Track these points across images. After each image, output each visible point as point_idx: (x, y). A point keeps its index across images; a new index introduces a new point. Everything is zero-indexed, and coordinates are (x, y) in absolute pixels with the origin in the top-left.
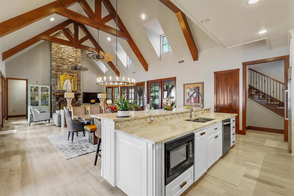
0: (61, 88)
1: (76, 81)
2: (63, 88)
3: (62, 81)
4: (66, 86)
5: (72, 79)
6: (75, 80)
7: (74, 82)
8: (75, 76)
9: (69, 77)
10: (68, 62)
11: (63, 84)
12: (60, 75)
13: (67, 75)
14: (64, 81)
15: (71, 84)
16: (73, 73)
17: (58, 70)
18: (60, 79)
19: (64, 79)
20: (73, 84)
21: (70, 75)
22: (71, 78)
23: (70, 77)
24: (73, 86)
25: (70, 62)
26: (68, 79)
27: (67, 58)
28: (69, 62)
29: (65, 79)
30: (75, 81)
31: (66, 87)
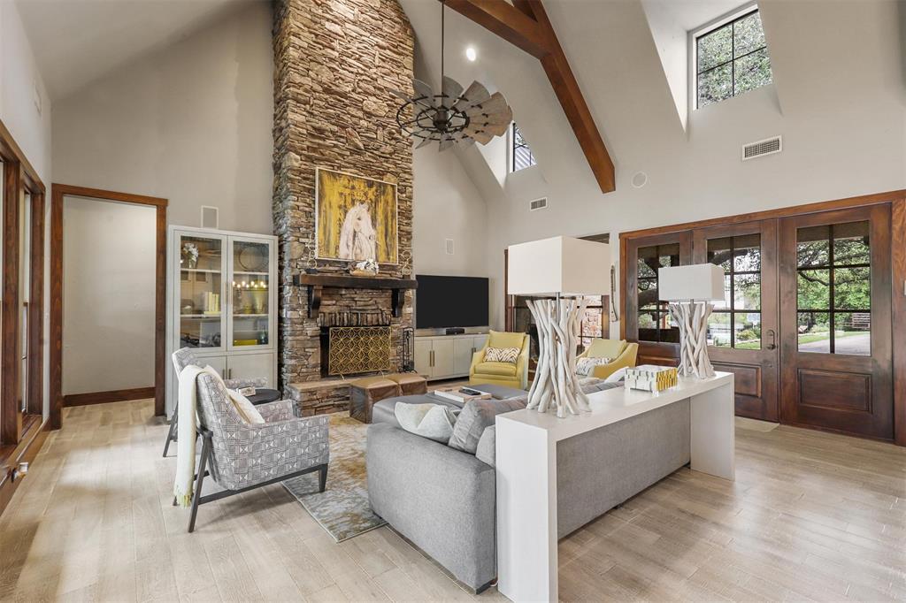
0: (332, 250)
1: (393, 217)
2: (337, 248)
3: (335, 214)
4: (351, 237)
5: (376, 202)
6: (389, 208)
7: (386, 218)
8: (389, 190)
9: (365, 194)
10: (360, 114)
11: (340, 226)
12: (325, 177)
13: (356, 183)
14: (346, 212)
15: (373, 232)
16: (381, 174)
17: (314, 150)
18: (326, 202)
19: (342, 203)
20: (381, 228)
21: (370, 184)
22: (373, 198)
23: (371, 193)
24: (382, 243)
25: (369, 115)
26: (362, 203)
27: (355, 96)
28: (366, 112)
29: (349, 200)
30: (390, 214)
31: (350, 244)
